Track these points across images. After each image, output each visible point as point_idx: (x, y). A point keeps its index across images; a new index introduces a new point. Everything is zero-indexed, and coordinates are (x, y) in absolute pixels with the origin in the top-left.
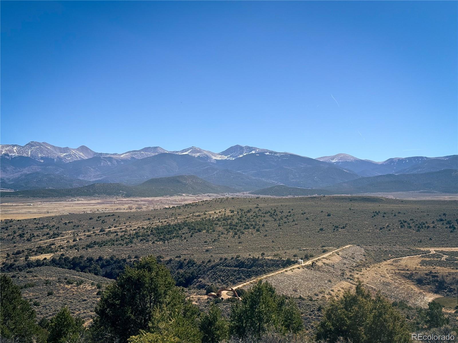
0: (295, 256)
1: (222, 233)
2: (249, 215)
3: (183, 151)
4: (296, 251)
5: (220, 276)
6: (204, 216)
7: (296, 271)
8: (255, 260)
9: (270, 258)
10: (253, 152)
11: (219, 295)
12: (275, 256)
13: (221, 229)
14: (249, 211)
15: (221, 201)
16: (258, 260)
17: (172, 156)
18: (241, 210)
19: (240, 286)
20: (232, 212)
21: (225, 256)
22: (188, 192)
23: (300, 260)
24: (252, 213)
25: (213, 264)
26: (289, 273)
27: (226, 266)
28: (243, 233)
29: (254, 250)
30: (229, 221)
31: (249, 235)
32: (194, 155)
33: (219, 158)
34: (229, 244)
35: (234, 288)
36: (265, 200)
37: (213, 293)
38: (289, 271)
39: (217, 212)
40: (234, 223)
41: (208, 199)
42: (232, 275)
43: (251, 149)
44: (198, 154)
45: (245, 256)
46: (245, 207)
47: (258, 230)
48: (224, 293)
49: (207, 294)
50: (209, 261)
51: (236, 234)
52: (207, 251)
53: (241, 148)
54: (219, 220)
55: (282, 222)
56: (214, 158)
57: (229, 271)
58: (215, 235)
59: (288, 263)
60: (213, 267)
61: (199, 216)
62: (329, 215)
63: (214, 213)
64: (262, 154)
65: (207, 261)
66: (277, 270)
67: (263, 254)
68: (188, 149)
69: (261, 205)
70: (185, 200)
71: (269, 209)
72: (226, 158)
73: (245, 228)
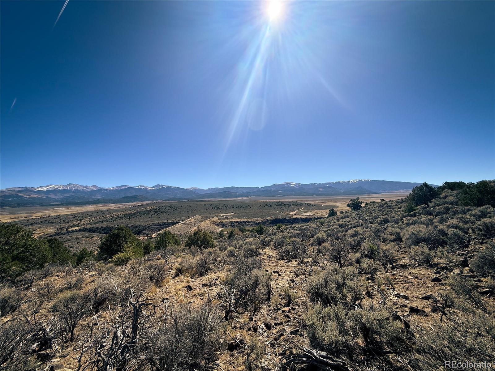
0: (179, 220)
1: (153, 215)
3: (137, 187)
5: (152, 229)
6: (145, 209)
7: (179, 225)
8: (165, 223)
9: (170, 222)
10: (164, 187)
11: (151, 236)
12: (172, 221)
13: (152, 213)
15: (152, 203)
16: (166, 223)
17: (133, 188)
19: (159, 232)
20: (156, 207)
21: (154, 222)
22: (139, 201)
23: (181, 222)
24: (163, 207)
25: (149, 225)
28: (160, 214)
29: (165, 219)
30: (155, 210)
31: (163, 215)
32: (141, 188)
33: (151, 189)
34: (155, 218)
35: (157, 233)
36: (168, 203)
37: (149, 236)
38: (177, 226)
39: (151, 207)
40: (157, 211)
41: (147, 203)
42: (157, 229)
43: (163, 186)
45: (161, 222)
46: (161, 205)
47: (166, 213)
48: (153, 235)
49: (147, 236)
50: (148, 225)
51: (158, 214)
52: (147, 221)
53: (160, 185)
54: (151, 210)
55: (174, 209)
56: (149, 189)
57: (155, 227)
58: (150, 215)
59: (177, 223)
60: (149, 227)
61: (144, 209)
62: (190, 206)
63: (149, 208)
64: (167, 187)
65: (147, 225)
66: (173, 226)
67: (168, 221)
68: (139, 186)
69: (167, 204)
70: (138, 204)
71: (170, 206)
72: (154, 189)
73: (161, 212)
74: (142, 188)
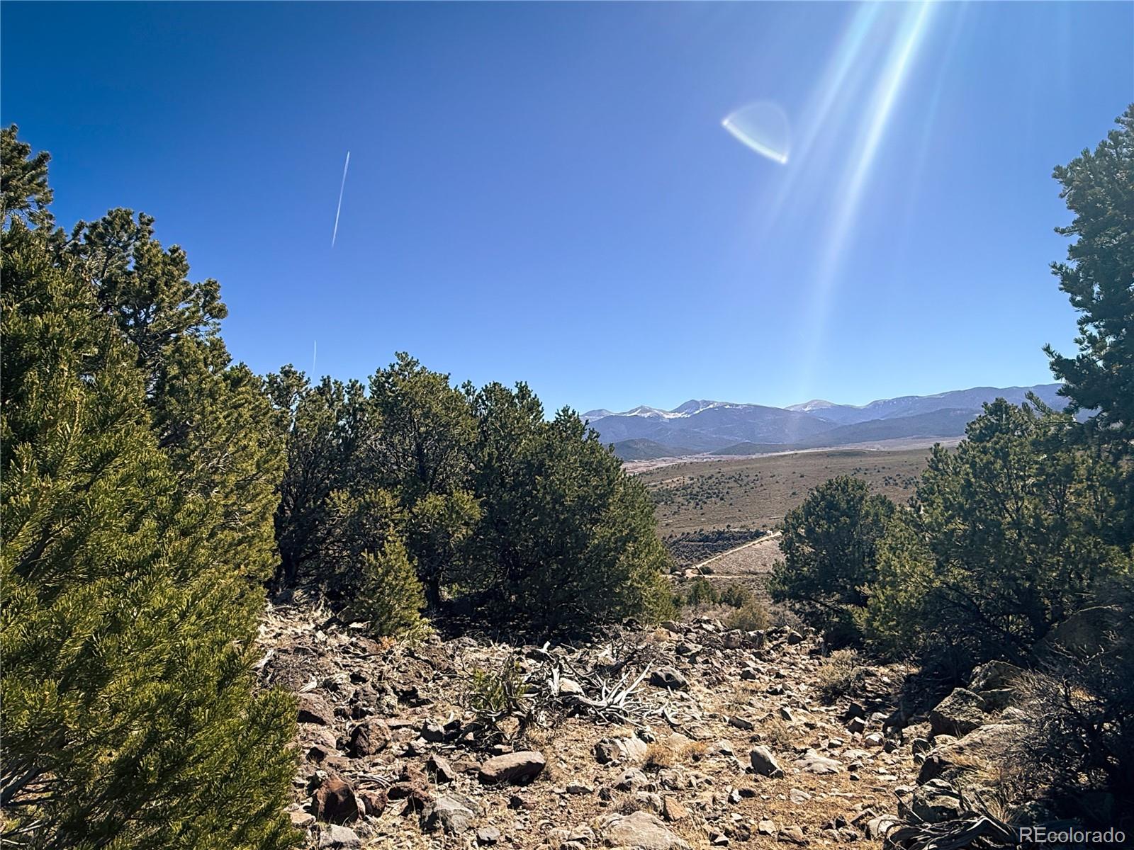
0: (764, 526)
1: (682, 505)
2: (710, 481)
3: (630, 412)
4: (765, 521)
5: (684, 552)
6: (661, 486)
7: (765, 543)
8: (720, 533)
9: (736, 530)
10: (711, 406)
11: (684, 574)
12: (742, 527)
13: (680, 499)
14: (710, 478)
15: (679, 467)
16: (723, 532)
17: (619, 418)
18: (702, 477)
19: (705, 563)
20: (692, 479)
21: (687, 530)
22: (640, 458)
23: (769, 532)
24: (714, 479)
25: (675, 539)
26: (758, 546)
27: (689, 541)
28: (706, 503)
29: (718, 521)
30: (689, 491)
31: (713, 505)
32: (643, 415)
33: (672, 416)
34: (691, 517)
35: (699, 566)
36: (728, 463)
37: (677, 572)
38: (756, 544)
39: (675, 480)
40: (694, 492)
41: (664, 465)
42: (697, 550)
43: (708, 403)
44: (648, 414)
45: (709, 529)
46: (707, 473)
47: (722, 499)
48: (688, 571)
49: (671, 573)
50: (671, 537)
51: (698, 504)
52: (667, 525)
53: (697, 402)
54: (677, 490)
55: (748, 487)
56: (666, 416)
57: (692, 546)
58: (675, 507)
59: (758, 535)
60: (675, 543)
61: (655, 486)
62: (802, 476)
63: (672, 483)
64: (721, 408)
65: (668, 536)
66: (744, 543)
67: (729, 526)
68: (636, 410)
69: (723, 470)
70: (636, 468)
71: (734, 474)
72: (680, 415)
73: (707, 498)
74: (646, 415)
